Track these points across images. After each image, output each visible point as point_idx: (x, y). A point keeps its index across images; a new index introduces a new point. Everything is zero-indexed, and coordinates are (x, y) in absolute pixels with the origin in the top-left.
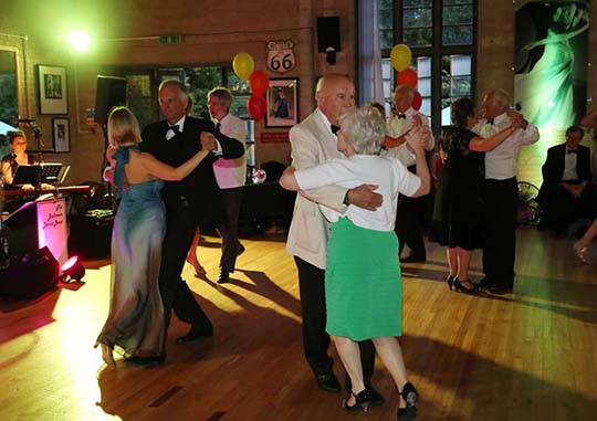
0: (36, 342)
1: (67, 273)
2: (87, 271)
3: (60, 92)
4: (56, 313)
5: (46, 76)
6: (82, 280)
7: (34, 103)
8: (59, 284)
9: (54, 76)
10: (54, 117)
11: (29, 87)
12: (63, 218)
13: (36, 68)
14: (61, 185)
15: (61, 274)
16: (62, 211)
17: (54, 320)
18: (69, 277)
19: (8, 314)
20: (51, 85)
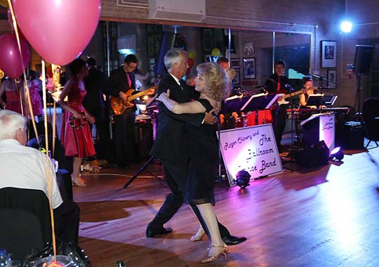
0: (318, 192)
1: (334, 155)
2: (345, 156)
3: (333, 55)
4: (328, 178)
5: (326, 47)
6: (342, 160)
7: (319, 61)
8: (329, 162)
9: (330, 47)
10: (328, 69)
11: (316, 53)
12: (333, 125)
13: (321, 42)
14: (332, 107)
15: (330, 156)
16: (333, 121)
17: (327, 181)
18: (335, 158)
19: (302, 175)
20: (328, 52)
